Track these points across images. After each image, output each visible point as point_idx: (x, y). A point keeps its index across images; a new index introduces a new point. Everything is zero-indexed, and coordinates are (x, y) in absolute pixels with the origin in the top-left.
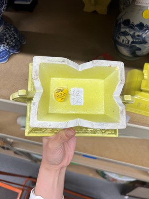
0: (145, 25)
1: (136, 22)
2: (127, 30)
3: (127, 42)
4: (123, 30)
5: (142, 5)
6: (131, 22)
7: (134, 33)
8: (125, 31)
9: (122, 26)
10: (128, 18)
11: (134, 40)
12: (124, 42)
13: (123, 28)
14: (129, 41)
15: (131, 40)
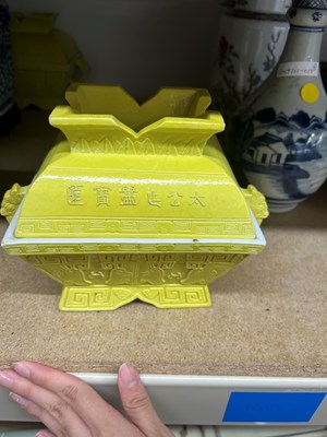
0: (310, 116)
1: (290, 112)
2: (273, 131)
3: (274, 159)
4: (259, 133)
5: (295, 74)
6: (278, 112)
7: (291, 135)
8: (267, 133)
9: (256, 123)
10: (268, 106)
11: (293, 152)
12: (268, 161)
13: (260, 128)
14: (279, 156)
15: (284, 152)
